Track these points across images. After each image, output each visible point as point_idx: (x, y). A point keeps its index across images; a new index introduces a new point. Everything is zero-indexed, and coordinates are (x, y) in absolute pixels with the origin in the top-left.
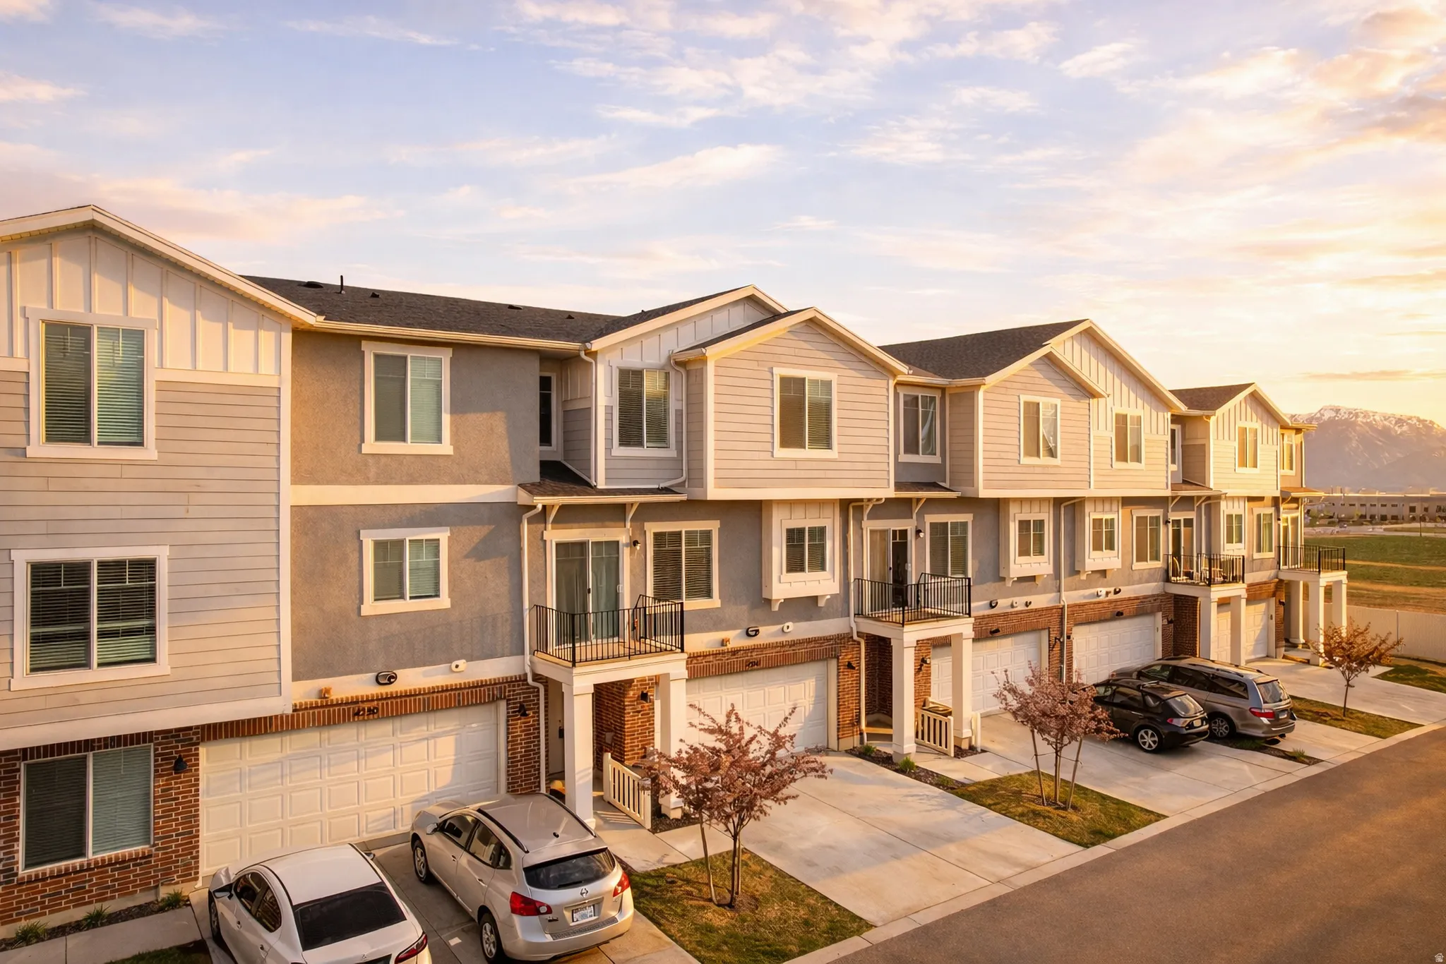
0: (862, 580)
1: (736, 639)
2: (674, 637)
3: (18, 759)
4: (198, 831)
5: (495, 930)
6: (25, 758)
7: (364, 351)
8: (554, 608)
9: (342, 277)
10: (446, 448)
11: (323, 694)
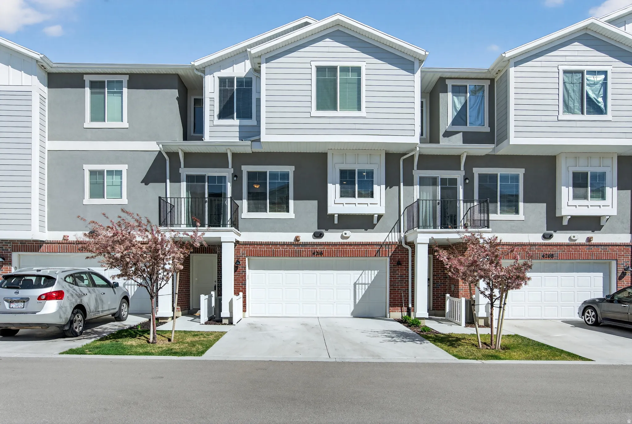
1: (307, 237)
7: (85, 80)
10: (125, 124)
11: (65, 238)
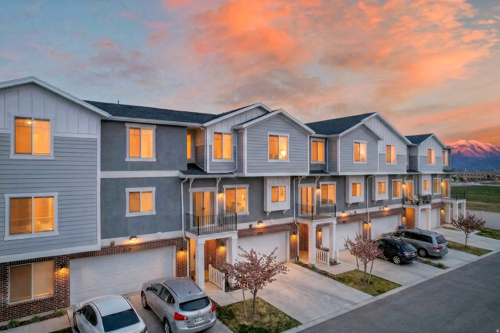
0: (298, 204)
2: (233, 224)
3: (7, 265)
4: (69, 290)
5: (169, 325)
6: (10, 265)
7: (126, 126)
8: (192, 214)
9: (118, 101)
10: (154, 159)
11: (112, 244)
